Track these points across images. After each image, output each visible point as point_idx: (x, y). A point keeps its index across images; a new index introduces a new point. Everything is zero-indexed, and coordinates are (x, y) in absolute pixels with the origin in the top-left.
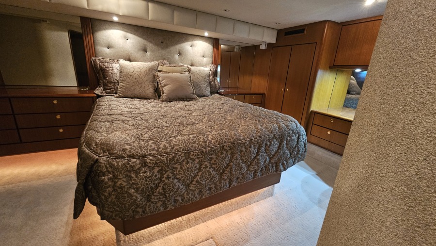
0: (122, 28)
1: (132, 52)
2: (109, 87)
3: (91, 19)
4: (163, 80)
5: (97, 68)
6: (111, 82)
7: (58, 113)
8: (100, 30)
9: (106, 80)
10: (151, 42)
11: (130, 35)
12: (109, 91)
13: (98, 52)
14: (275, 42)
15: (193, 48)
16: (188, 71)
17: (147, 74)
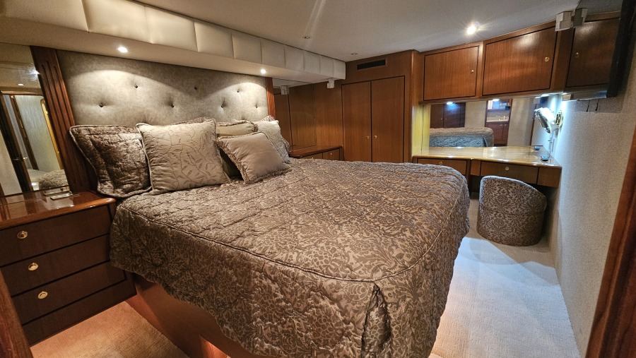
0: (124, 67)
1: (150, 108)
2: (129, 178)
3: (56, 50)
4: (235, 149)
5: (88, 146)
6: (130, 170)
7: (31, 260)
8: (81, 72)
9: (118, 166)
10: (178, 89)
11: (141, 80)
12: (129, 186)
13: (81, 116)
14: (344, 78)
15: (242, 93)
16: (255, 129)
17: (205, 143)
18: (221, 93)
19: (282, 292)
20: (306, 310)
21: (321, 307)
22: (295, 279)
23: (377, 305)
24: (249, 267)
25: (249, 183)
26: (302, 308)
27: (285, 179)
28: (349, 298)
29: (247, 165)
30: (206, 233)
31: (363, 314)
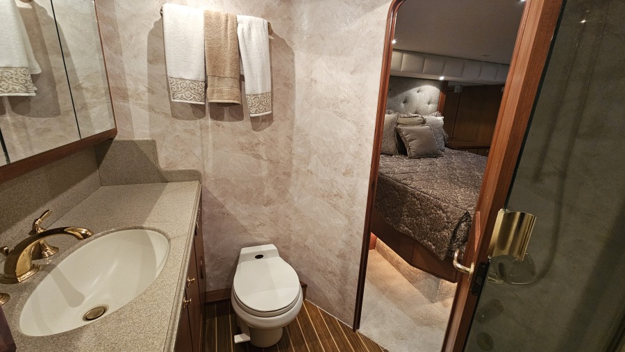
4: (407, 134)
15: (420, 93)
16: (424, 122)
17: (390, 127)
18: (405, 94)
19: (421, 205)
20: (430, 214)
21: (438, 214)
22: (428, 200)
23: (466, 221)
24: (407, 192)
25: (410, 158)
26: (428, 212)
27: (437, 161)
28: (452, 213)
29: (413, 146)
30: (388, 175)
31: (457, 221)
